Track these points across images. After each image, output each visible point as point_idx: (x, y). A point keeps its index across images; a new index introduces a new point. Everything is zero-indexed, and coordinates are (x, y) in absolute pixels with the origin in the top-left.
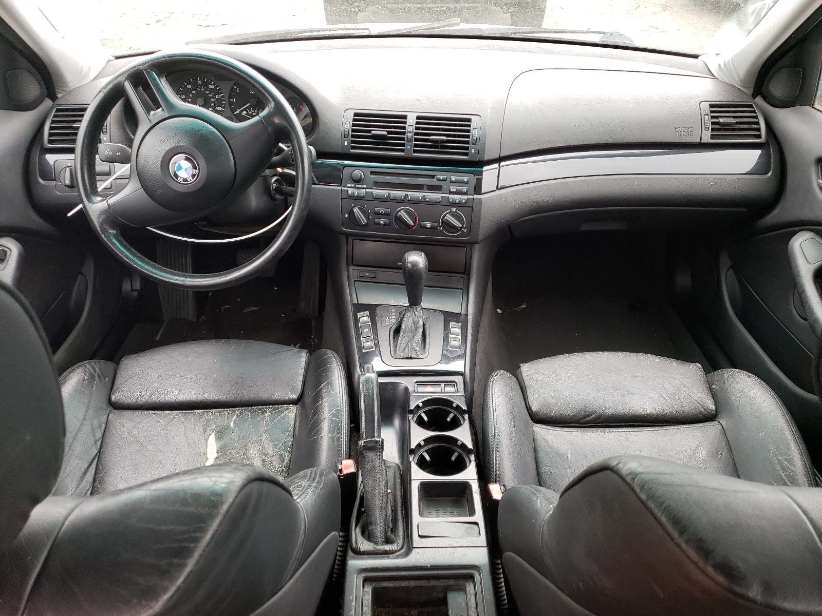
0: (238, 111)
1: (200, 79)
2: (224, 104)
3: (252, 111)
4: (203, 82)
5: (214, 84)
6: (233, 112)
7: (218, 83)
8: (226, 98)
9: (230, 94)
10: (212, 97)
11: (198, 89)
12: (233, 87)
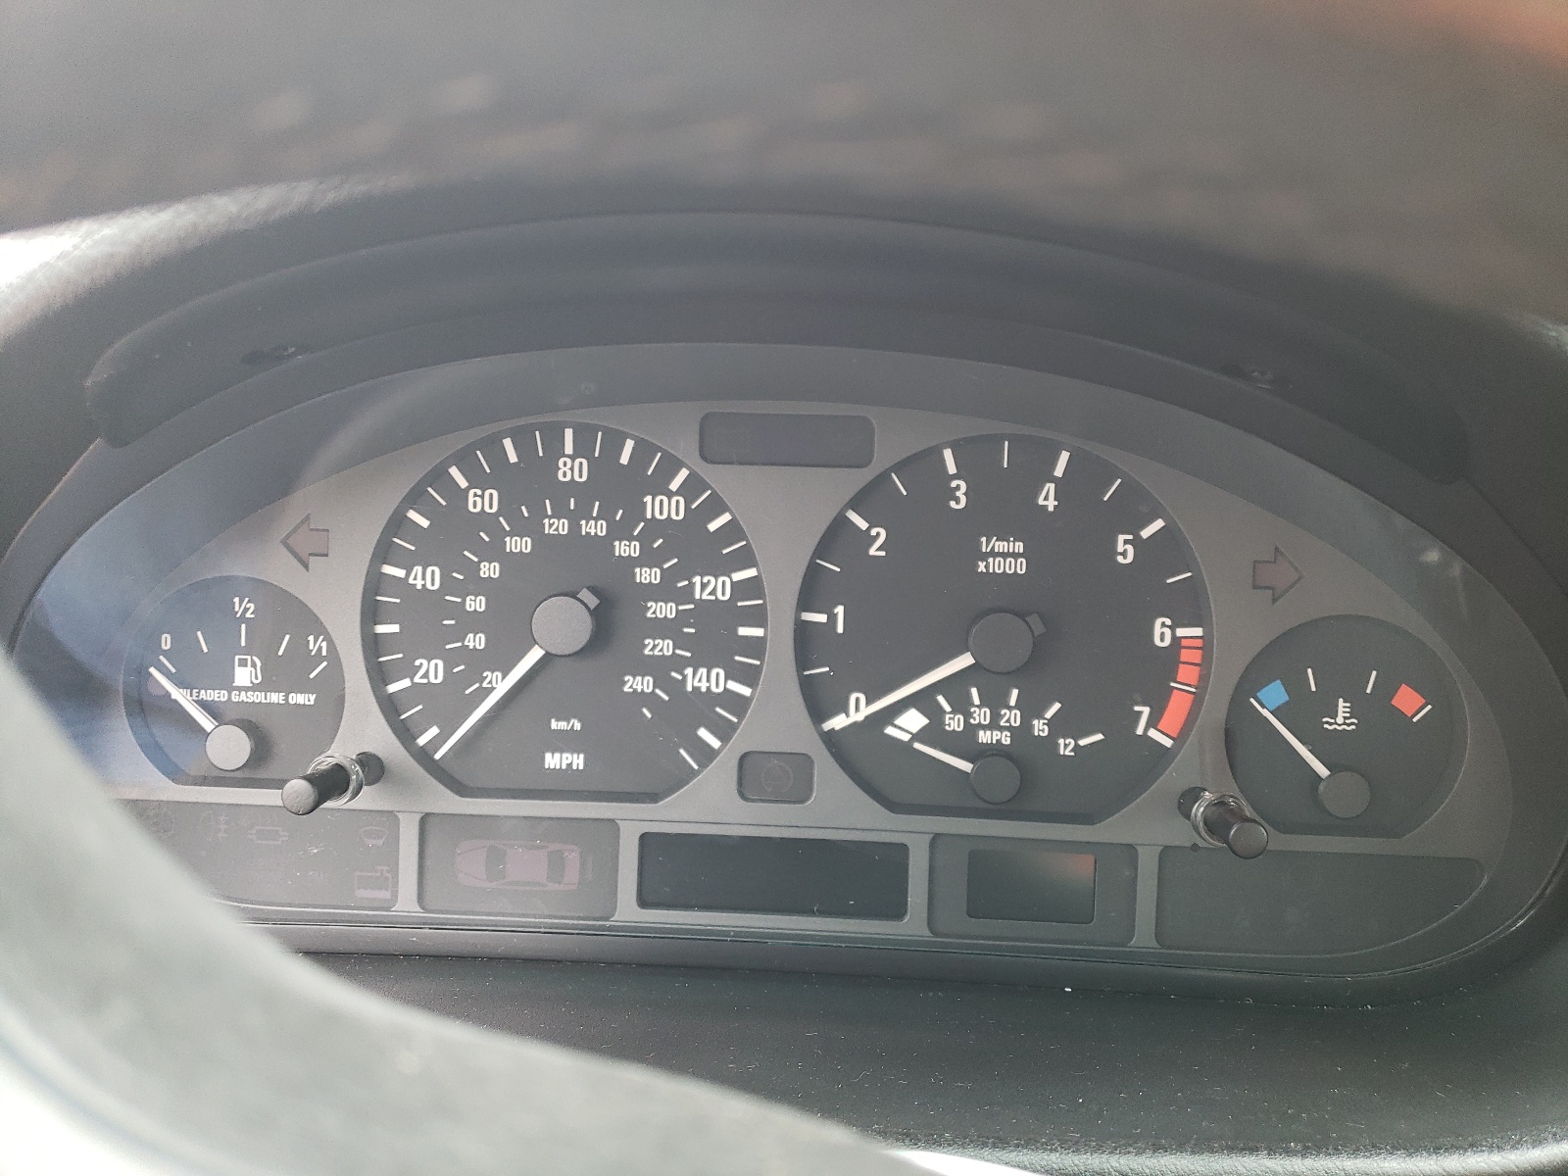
0: (859, 709)
1: (582, 449)
2: (755, 647)
3: (981, 715)
4: (604, 467)
5: (689, 490)
6: (819, 714)
7: (722, 479)
8: (783, 596)
9: (813, 574)
10: (662, 592)
11: (560, 527)
12: (840, 523)
